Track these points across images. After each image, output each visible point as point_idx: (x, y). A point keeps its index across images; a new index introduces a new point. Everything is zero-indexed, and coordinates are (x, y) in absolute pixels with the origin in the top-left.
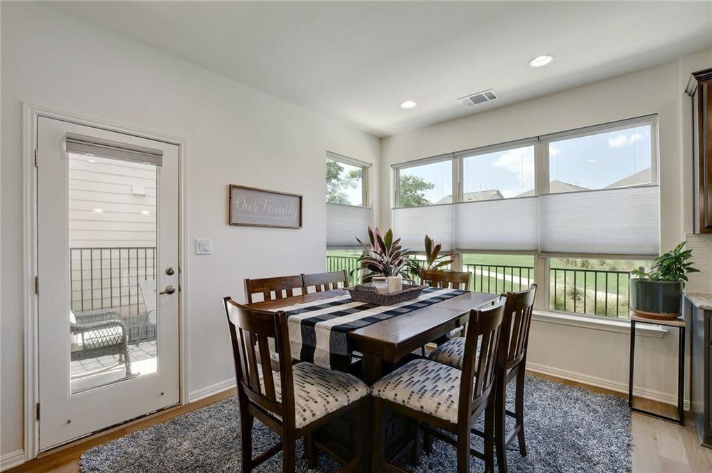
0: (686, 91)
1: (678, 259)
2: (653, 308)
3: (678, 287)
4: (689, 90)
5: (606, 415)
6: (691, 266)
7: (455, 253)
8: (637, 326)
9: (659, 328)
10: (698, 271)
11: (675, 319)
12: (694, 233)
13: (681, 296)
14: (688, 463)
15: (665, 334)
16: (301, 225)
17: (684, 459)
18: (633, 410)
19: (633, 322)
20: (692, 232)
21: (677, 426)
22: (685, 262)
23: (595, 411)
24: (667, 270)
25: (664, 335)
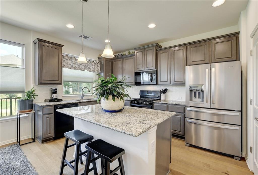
0: (33, 42)
1: (32, 92)
2: (25, 109)
3: (32, 101)
4: (34, 42)
5: (13, 152)
6: (35, 94)
8: (21, 116)
9: (25, 115)
10: (37, 96)
11: (31, 111)
12: (35, 85)
14: (41, 150)
15: (27, 117)
17: (39, 150)
20: (34, 84)
21: (34, 143)
23: (8, 153)
24: (29, 96)
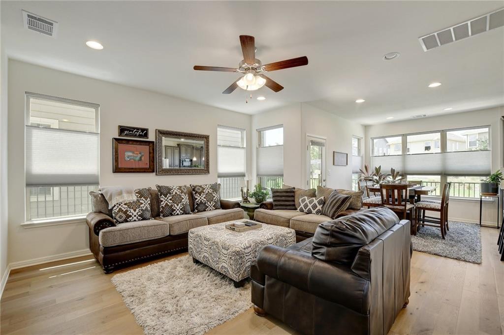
0: (501, 119)
1: (497, 176)
2: (488, 192)
3: (497, 185)
6: (502, 178)
7: (404, 175)
9: (491, 200)
11: (496, 195)
13: (498, 188)
16: (347, 164)
18: (481, 226)
19: (481, 196)
22: (500, 177)
24: (493, 179)
25: (493, 202)
